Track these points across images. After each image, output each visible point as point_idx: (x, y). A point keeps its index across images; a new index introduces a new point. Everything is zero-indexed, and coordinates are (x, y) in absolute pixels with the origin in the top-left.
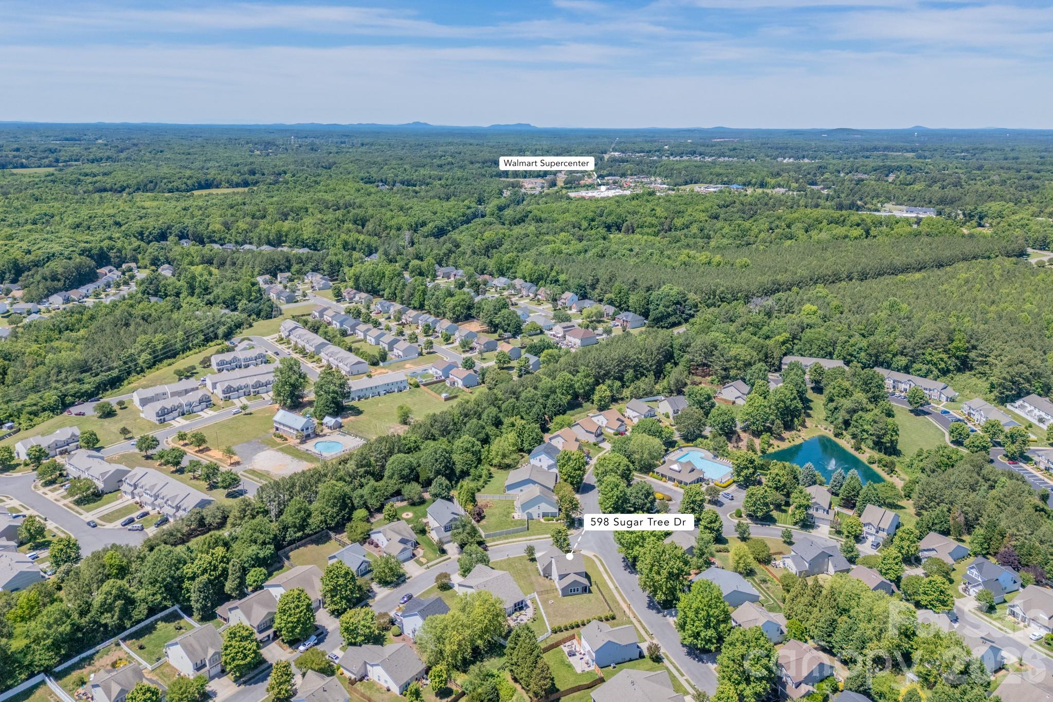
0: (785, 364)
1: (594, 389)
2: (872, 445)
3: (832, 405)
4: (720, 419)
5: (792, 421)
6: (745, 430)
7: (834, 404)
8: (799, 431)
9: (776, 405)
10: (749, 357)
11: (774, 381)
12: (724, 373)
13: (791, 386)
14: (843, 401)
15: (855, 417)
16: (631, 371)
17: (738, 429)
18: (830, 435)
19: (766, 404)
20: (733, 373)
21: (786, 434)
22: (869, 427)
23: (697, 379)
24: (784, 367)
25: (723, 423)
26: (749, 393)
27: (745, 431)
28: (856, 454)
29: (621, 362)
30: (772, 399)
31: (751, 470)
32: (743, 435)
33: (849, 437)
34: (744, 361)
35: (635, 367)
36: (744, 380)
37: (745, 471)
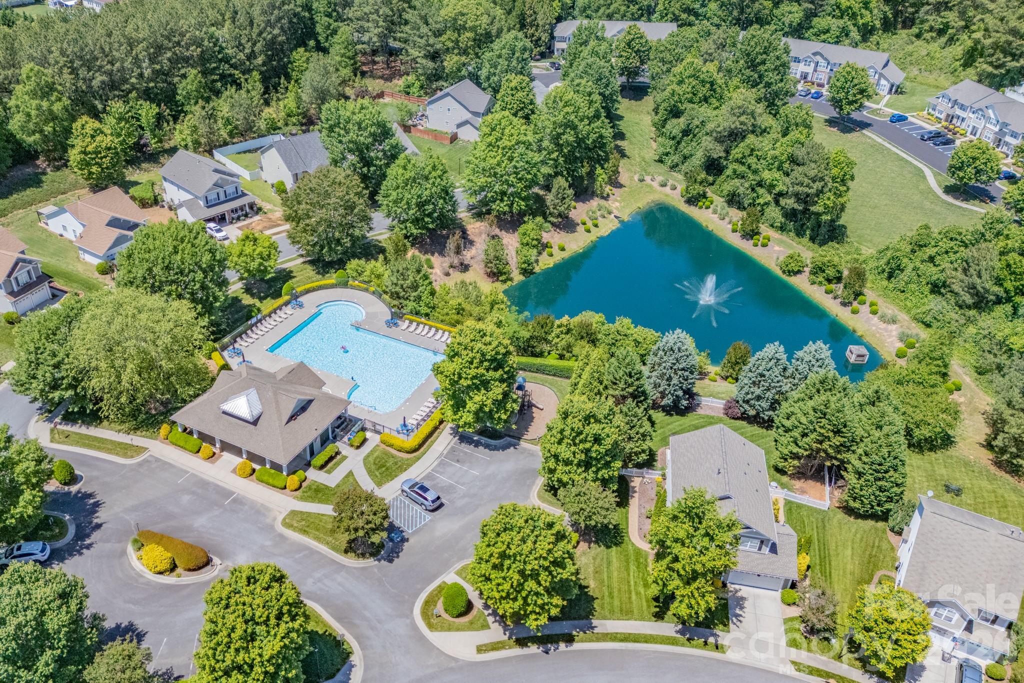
0: (563, 40)
1: (68, 132)
2: (780, 219)
3: (675, 126)
4: (412, 195)
5: (591, 174)
6: (480, 212)
7: (682, 121)
8: (606, 198)
9: (556, 139)
10: (485, 20)
11: (542, 78)
12: (430, 64)
13: (587, 84)
14: (704, 111)
15: (736, 153)
16: (192, 72)
17: (463, 214)
18: (675, 198)
19: (530, 138)
20: (450, 62)
21: (580, 212)
22: (777, 175)
23: (373, 85)
24: (558, 45)
25: (421, 205)
26: (488, 111)
27: (479, 215)
28: (746, 247)
29: (160, 49)
30: (545, 119)
31: (497, 391)
32: (476, 228)
33: (719, 201)
34: (473, 29)
35: (203, 59)
36: (475, 78)
37: (478, 398)
